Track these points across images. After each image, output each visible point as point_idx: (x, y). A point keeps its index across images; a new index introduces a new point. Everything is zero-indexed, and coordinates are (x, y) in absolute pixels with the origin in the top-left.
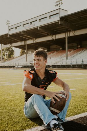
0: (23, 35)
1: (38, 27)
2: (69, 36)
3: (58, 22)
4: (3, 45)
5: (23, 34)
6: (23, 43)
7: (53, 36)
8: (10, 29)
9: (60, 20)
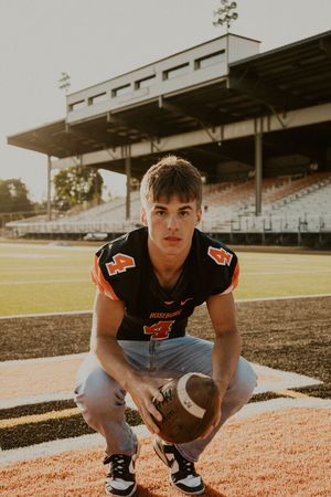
0: (110, 125)
1: (160, 99)
2: (266, 130)
3: (224, 82)
4: (53, 159)
5: (113, 121)
6: (117, 154)
7: (214, 131)
8: (71, 106)
9: (230, 75)
